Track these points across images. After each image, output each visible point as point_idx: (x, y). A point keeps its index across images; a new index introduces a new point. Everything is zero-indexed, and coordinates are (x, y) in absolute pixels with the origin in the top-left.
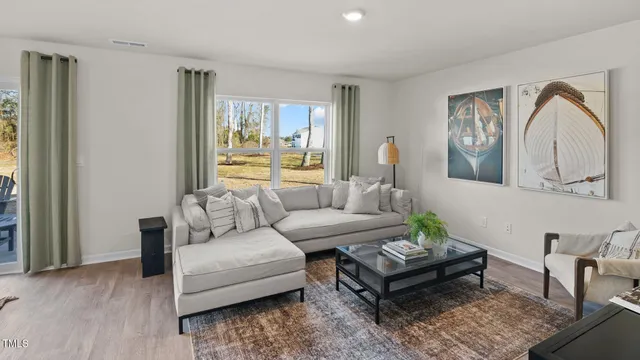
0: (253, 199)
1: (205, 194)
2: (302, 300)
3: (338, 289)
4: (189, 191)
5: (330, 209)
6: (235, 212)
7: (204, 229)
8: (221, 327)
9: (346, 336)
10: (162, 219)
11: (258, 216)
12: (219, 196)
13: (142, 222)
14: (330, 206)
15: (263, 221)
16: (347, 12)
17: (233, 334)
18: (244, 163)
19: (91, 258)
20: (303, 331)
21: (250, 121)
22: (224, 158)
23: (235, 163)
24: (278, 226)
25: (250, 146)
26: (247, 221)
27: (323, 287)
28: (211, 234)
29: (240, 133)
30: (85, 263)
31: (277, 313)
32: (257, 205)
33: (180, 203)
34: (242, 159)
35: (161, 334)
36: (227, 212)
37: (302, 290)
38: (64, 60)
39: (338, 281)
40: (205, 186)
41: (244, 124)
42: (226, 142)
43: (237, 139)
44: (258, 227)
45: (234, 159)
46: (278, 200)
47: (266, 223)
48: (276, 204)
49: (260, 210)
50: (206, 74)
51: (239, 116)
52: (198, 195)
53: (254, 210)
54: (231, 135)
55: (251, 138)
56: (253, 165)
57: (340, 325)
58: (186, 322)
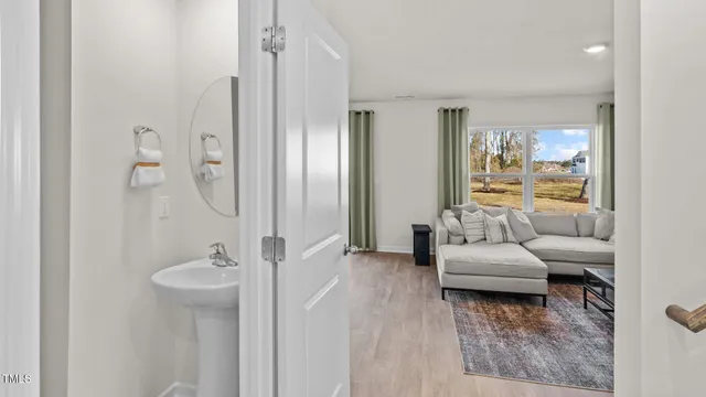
0: (503, 218)
1: (460, 210)
2: (544, 305)
3: (586, 307)
4: (447, 207)
5: (590, 239)
6: (485, 226)
7: (460, 235)
8: (471, 304)
9: (581, 336)
10: (427, 226)
11: (506, 232)
12: (471, 212)
13: (414, 226)
14: (591, 235)
15: (510, 236)
16: (588, 47)
17: (481, 309)
18: (503, 192)
19: (382, 248)
20: (540, 323)
21: (513, 143)
22: (482, 185)
23: (494, 191)
24: (526, 244)
25: (511, 172)
26: (496, 235)
27: (570, 303)
28: (465, 241)
29: (500, 157)
30: (379, 250)
31: (519, 308)
32: (506, 223)
33: (440, 216)
34: (502, 186)
35: (430, 296)
36: (478, 225)
37: (544, 296)
38: (367, 113)
39: (586, 300)
40: (461, 203)
41: (506, 147)
42: (484, 168)
43: (497, 165)
44: (506, 241)
45: (492, 186)
46: (527, 221)
47: (514, 239)
48: (525, 225)
49: (508, 227)
50: (461, 110)
51: (499, 138)
52: (455, 210)
53: (503, 227)
54: (488, 159)
55: (515, 162)
56: (514, 193)
57: (578, 329)
58: (446, 292)
